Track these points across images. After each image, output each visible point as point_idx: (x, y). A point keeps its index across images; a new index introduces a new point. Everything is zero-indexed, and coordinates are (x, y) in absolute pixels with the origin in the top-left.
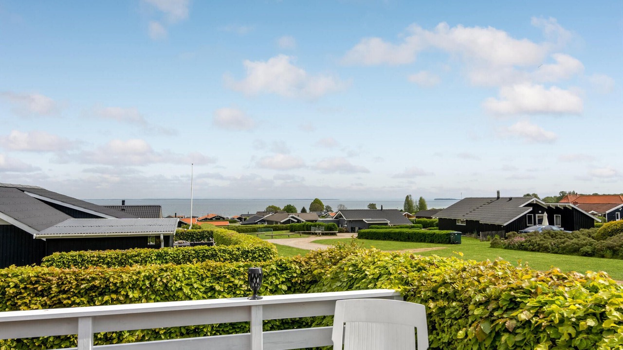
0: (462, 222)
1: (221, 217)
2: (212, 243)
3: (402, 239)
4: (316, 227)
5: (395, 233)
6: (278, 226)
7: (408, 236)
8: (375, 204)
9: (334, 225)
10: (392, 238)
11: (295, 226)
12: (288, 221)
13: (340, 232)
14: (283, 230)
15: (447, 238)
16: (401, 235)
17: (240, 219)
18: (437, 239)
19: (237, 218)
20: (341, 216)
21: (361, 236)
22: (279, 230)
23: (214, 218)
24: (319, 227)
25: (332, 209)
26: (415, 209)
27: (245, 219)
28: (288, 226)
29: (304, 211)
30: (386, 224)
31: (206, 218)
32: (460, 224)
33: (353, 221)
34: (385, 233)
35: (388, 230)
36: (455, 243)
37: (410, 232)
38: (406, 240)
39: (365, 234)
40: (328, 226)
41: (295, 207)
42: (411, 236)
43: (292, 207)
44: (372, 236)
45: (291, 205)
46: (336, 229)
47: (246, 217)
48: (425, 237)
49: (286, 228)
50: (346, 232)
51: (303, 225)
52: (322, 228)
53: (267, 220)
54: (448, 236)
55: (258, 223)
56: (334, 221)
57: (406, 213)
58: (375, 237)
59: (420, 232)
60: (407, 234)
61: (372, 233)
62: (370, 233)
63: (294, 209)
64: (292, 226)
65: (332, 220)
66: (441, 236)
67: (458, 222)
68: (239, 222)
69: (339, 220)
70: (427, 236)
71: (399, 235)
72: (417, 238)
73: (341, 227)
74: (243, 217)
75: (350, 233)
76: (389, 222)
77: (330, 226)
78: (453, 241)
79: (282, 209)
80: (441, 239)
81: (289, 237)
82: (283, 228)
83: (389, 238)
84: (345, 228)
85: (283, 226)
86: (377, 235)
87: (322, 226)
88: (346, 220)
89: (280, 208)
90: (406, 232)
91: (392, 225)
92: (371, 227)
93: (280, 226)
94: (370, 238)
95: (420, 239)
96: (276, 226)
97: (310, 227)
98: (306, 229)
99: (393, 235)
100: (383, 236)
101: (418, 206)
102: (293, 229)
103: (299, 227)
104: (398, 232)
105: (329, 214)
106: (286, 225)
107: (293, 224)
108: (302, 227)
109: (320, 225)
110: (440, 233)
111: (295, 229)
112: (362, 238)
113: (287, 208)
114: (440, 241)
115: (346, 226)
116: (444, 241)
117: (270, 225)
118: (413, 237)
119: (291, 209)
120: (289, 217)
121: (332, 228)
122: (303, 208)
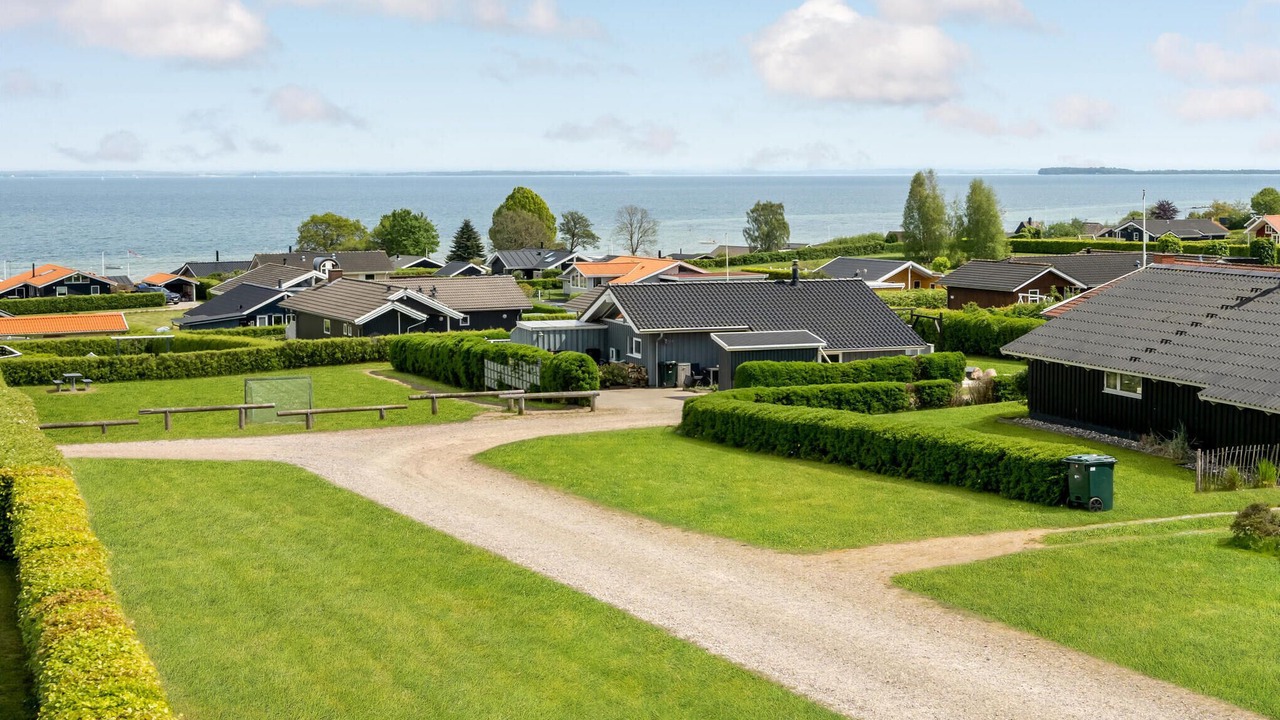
0: (1129, 383)
1: (94, 282)
3: (871, 460)
4: (506, 364)
5: (838, 433)
6: (341, 347)
7: (894, 454)
8: (780, 206)
9: (582, 363)
10: (824, 452)
11: (416, 348)
12: (389, 321)
13: (612, 383)
14: (363, 360)
15: (1056, 482)
16: (862, 441)
17: (178, 288)
18: (1012, 478)
19: (167, 286)
20: (615, 313)
21: (697, 426)
22: (349, 362)
23: (61, 283)
24: (516, 366)
27: (202, 293)
28: (387, 343)
30: (810, 354)
31: (27, 286)
32: (1118, 392)
33: (666, 335)
34: (796, 427)
35: (810, 416)
36: (1087, 504)
37: (899, 436)
38: (884, 468)
39: (711, 419)
40: (556, 365)
41: (428, 220)
42: (905, 455)
43: (414, 223)
44: (743, 435)
45: (409, 213)
46: (592, 379)
47: (205, 280)
48: (961, 465)
49: (379, 352)
50: (635, 387)
51: (451, 350)
52: (529, 373)
53: (294, 312)
54: (1059, 474)
55: (258, 317)
56: (586, 334)
57: (909, 264)
58: (756, 439)
59: (943, 441)
60: (887, 440)
61: (739, 421)
62: (734, 419)
63: (427, 231)
64: (402, 347)
65: (577, 330)
66: (1027, 470)
67: (1112, 382)
68: (176, 303)
69: (606, 327)
70: (969, 461)
71: (856, 441)
72: (930, 465)
73: (618, 358)
74: (195, 281)
75: (654, 387)
76: (822, 344)
77: (566, 366)
78: (1078, 498)
79: (369, 230)
80: (1029, 481)
81: (382, 417)
82: (365, 352)
83: (813, 450)
84: (631, 365)
85: (362, 344)
86: (763, 433)
87: (528, 363)
88: (637, 331)
89: (362, 224)
90: (885, 432)
91: (839, 352)
92: (744, 367)
93: (350, 343)
94: (734, 440)
95: (942, 472)
96: (332, 342)
97: (478, 360)
98: (463, 368)
99: (830, 440)
100: (785, 439)
101: (965, 220)
102: (409, 364)
103: (431, 356)
104: (852, 431)
105: (574, 269)
106: (378, 341)
107: (407, 336)
108: (446, 358)
109: (523, 356)
110: (1024, 456)
111: (417, 362)
112: (702, 433)
113: (395, 226)
114: (1023, 489)
115: (638, 356)
116: (1043, 492)
117: (305, 341)
118: (912, 459)
119: (411, 231)
120: (393, 301)
121: (572, 378)
122: (461, 225)
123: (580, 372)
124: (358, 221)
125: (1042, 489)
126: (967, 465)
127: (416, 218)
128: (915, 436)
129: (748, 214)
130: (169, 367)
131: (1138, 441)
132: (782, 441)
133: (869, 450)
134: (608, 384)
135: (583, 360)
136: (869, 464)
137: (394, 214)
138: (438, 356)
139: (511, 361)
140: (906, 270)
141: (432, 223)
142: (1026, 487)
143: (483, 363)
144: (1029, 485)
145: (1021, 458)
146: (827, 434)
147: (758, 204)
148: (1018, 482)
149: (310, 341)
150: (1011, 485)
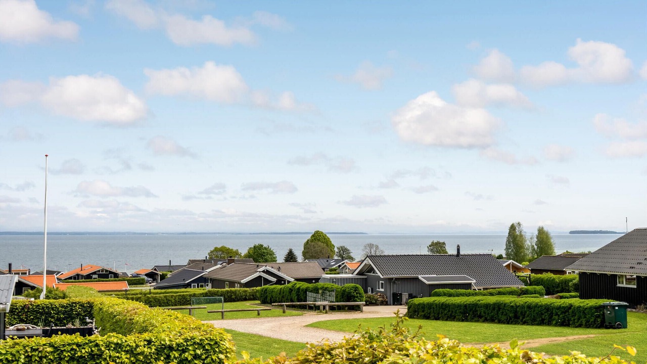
0: (629, 281)
1: (111, 273)
2: (92, 328)
3: (503, 318)
4: (317, 292)
5: (487, 306)
6: (235, 293)
7: (516, 312)
8: (444, 243)
9: (356, 289)
10: (480, 317)
11: (272, 291)
12: (257, 281)
13: (370, 303)
14: (245, 300)
15: (598, 316)
16: (499, 309)
17: (152, 275)
18: (576, 317)
19: (146, 275)
20: (371, 270)
21: (415, 312)
22: (238, 300)
23: (94, 273)
24: (323, 294)
25: (352, 255)
26: (529, 254)
27: (163, 277)
28: (257, 291)
29: (290, 258)
30: (468, 286)
31: (78, 275)
32: (624, 285)
33: (396, 279)
34: (465, 306)
35: (473, 300)
36: (615, 326)
37: (518, 304)
38: (511, 321)
39: (422, 307)
40: (343, 290)
41: (272, 250)
42: (522, 313)
43: (265, 251)
44: (439, 313)
45: (262, 246)
46: (361, 297)
47: (165, 273)
48: (550, 314)
49: (253, 295)
50: (381, 305)
51: (290, 289)
52: (330, 296)
53: (211, 279)
54: (600, 312)
55: (192, 284)
56: (356, 280)
57: (511, 261)
58: (445, 315)
59: (540, 303)
60: (512, 306)
61: (437, 306)
62: (434, 306)
63: (271, 255)
64: (265, 291)
65: (352, 279)
66: (584, 312)
67: (621, 280)
68: (150, 283)
69: (366, 277)
70: (554, 312)
71: (497, 309)
72: (534, 316)
73: (372, 292)
74: (160, 273)
75: (390, 305)
76: (473, 281)
77: (348, 290)
78: (610, 323)
79: (242, 255)
80: (585, 317)
81: (259, 314)
82: (246, 296)
83: (475, 316)
84: (379, 294)
85: (245, 291)
86: (449, 311)
87: (329, 291)
88: (382, 277)
89: (240, 251)
90: (511, 303)
91: (481, 288)
92: (435, 292)
93: (239, 291)
94: (434, 316)
95: (540, 319)
96: (231, 290)
97: (304, 293)
98: (296, 297)
99: (483, 310)
100: (460, 312)
101: (536, 247)
102: (268, 299)
103: (280, 294)
104: (494, 304)
105: (345, 266)
106: (253, 290)
107: (267, 286)
108: (288, 294)
109: (326, 288)
110: (582, 305)
111: (273, 297)
112: (417, 316)
113: (255, 252)
114: (582, 322)
115: (383, 290)
116: (592, 322)
117: (217, 290)
118: (525, 314)
119: (263, 255)
120: (260, 272)
121: (351, 296)
122: (288, 251)
123: (355, 293)
124: (237, 250)
125: (591, 320)
126: (553, 314)
127: (265, 248)
128: (526, 303)
129: (428, 247)
130: (151, 301)
131: (636, 309)
132: (459, 314)
133: (503, 313)
134: (368, 303)
135: (357, 287)
136: (503, 319)
137: (254, 247)
138: (283, 293)
139: (320, 291)
140: (509, 264)
141: (274, 251)
142: (584, 321)
143: (306, 294)
144: (585, 319)
145: (580, 307)
146: (481, 307)
147: (433, 243)
148: (579, 319)
149: (220, 290)
150: (576, 321)
